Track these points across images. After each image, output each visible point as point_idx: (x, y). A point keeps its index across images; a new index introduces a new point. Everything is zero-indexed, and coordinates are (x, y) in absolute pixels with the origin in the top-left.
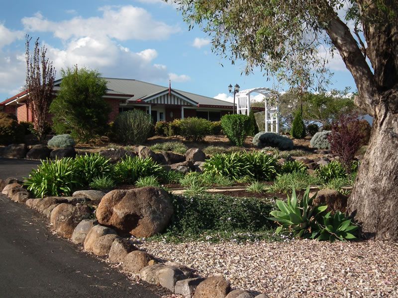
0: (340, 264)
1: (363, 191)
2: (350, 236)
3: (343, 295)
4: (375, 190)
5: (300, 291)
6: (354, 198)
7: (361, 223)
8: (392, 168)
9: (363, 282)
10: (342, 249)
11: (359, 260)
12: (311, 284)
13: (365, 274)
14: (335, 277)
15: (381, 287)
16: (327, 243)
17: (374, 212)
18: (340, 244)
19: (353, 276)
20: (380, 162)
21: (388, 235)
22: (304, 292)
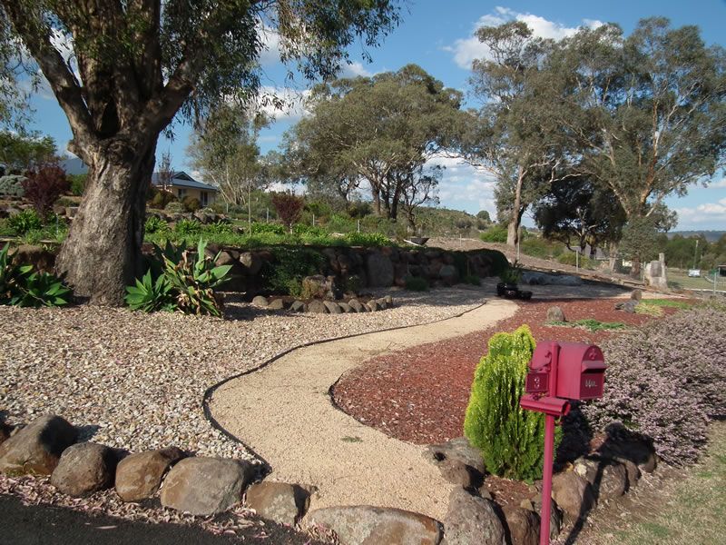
0: (54, 339)
1: (76, 250)
2: (60, 301)
3: (67, 385)
4: (90, 249)
5: (7, 383)
6: (64, 256)
7: (73, 286)
8: (111, 225)
9: (89, 363)
10: (51, 317)
11: (76, 332)
12: (21, 372)
13: (88, 352)
14: (51, 359)
15: (112, 369)
16: (32, 310)
17: (88, 273)
18: (48, 311)
19: (74, 355)
20: (98, 218)
21: (104, 299)
22: (13, 385)
